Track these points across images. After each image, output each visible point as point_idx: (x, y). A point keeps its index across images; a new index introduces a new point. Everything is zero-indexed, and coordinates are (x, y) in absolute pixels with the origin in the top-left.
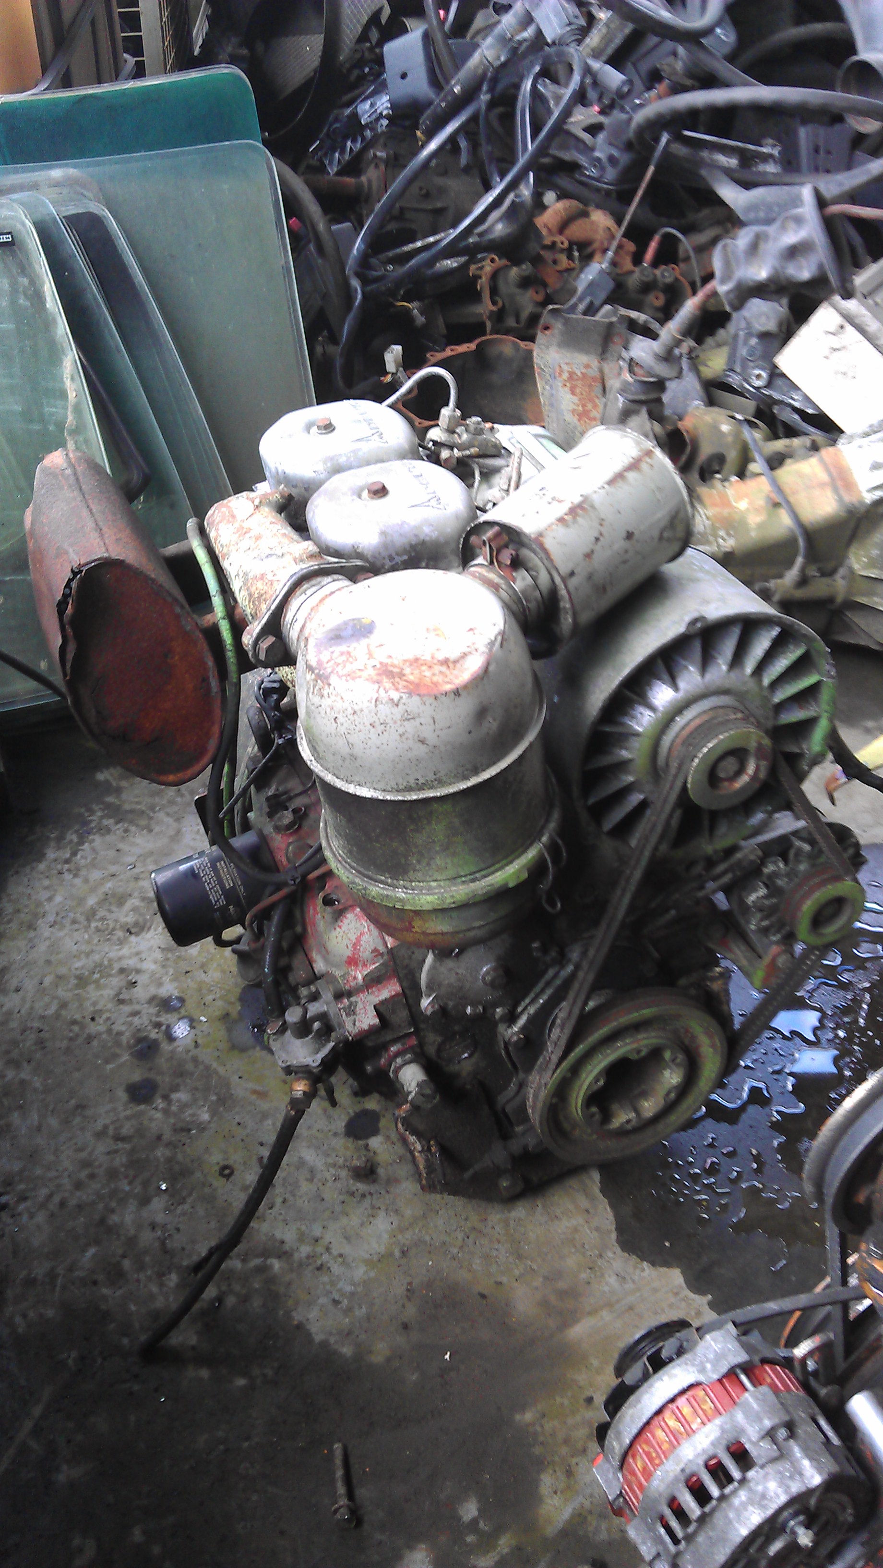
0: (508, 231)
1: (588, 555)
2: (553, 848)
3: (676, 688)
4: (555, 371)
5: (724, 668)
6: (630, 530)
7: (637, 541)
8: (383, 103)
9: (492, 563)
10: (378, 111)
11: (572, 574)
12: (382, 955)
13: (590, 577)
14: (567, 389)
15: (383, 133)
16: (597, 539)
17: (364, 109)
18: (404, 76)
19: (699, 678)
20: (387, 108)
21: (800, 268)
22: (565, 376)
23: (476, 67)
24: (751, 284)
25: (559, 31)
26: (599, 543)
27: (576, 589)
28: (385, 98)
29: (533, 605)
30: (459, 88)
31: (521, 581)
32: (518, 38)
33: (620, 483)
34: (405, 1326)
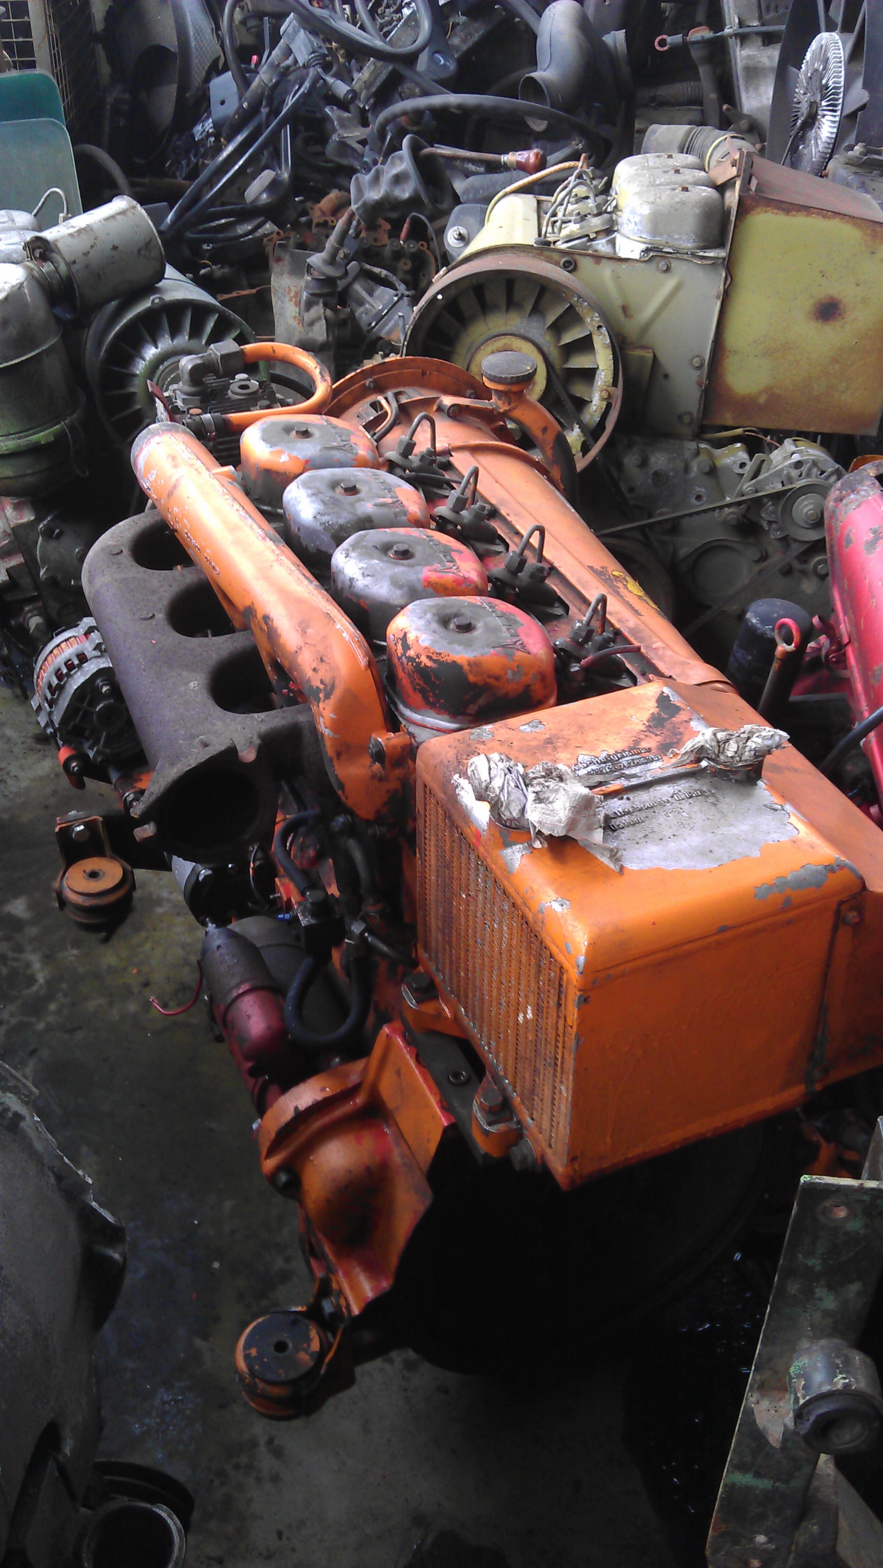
0: (269, 200)
1: (86, 254)
2: (71, 427)
3: (157, 348)
4: (285, 291)
5: (187, 337)
6: (116, 245)
7: (121, 252)
8: (209, 125)
9: (32, 259)
10: (206, 130)
11: (74, 262)
12: (9, 535)
13: (87, 266)
14: (292, 303)
15: (211, 147)
16: (92, 247)
17: (198, 131)
18: (223, 103)
19: (170, 342)
20: (211, 128)
21: (404, 191)
22: (292, 294)
23: (257, 88)
24: (372, 202)
25: (307, 57)
26: (93, 249)
27: (78, 272)
28: (211, 120)
29: (55, 282)
30: (246, 104)
31: (47, 267)
32: (283, 65)
33: (112, 220)
34: (46, 807)
